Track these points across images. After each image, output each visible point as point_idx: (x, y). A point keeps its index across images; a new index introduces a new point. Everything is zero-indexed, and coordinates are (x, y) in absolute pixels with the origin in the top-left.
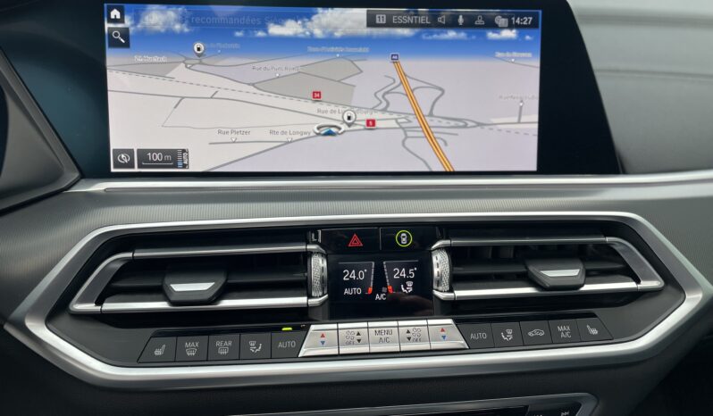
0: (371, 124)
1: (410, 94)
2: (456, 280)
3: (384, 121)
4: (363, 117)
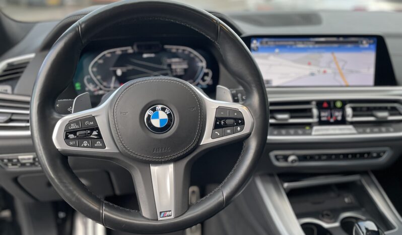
0: (325, 72)
1: (337, 63)
2: (354, 116)
3: (329, 71)
4: (322, 70)
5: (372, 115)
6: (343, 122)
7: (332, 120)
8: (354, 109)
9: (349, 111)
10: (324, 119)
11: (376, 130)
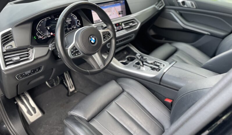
0: (113, 14)
1: (116, 10)
2: (125, 26)
3: (115, 13)
4: (113, 13)
5: (129, 25)
6: (122, 29)
7: (120, 29)
8: (125, 24)
9: (123, 25)
10: (118, 29)
11: (131, 29)
